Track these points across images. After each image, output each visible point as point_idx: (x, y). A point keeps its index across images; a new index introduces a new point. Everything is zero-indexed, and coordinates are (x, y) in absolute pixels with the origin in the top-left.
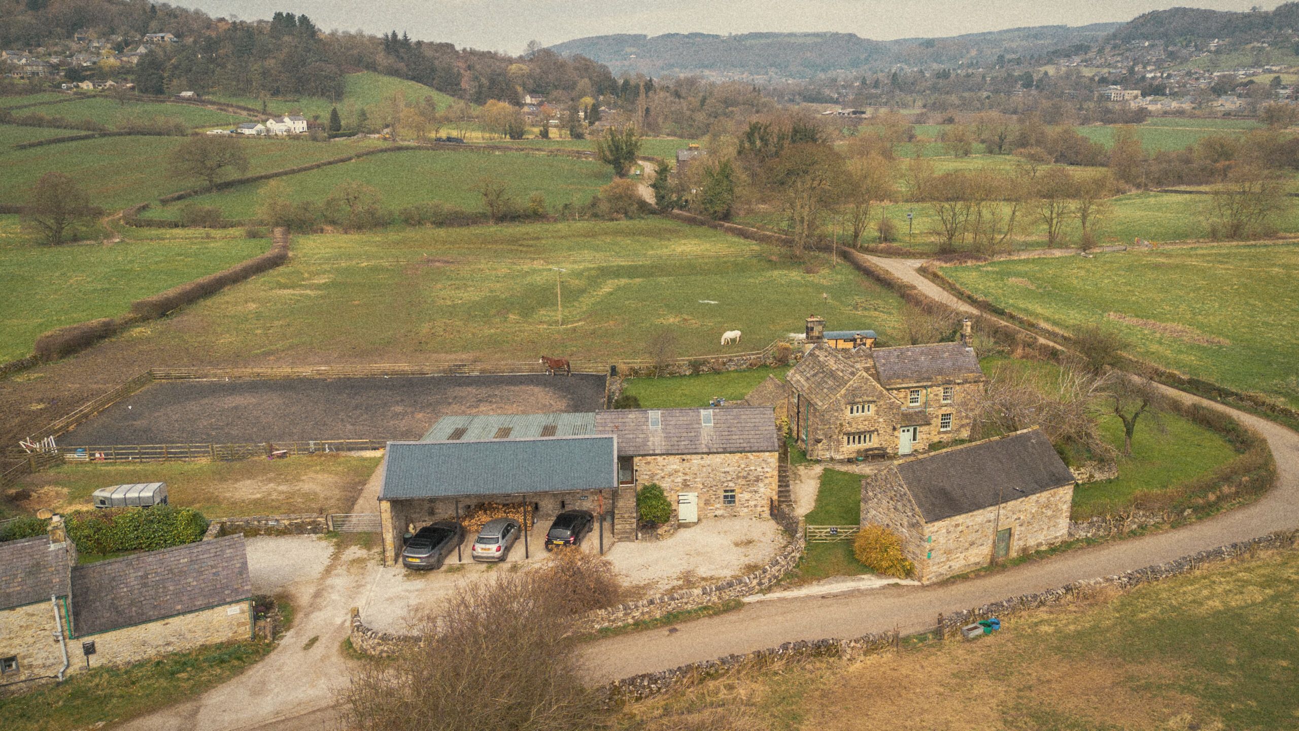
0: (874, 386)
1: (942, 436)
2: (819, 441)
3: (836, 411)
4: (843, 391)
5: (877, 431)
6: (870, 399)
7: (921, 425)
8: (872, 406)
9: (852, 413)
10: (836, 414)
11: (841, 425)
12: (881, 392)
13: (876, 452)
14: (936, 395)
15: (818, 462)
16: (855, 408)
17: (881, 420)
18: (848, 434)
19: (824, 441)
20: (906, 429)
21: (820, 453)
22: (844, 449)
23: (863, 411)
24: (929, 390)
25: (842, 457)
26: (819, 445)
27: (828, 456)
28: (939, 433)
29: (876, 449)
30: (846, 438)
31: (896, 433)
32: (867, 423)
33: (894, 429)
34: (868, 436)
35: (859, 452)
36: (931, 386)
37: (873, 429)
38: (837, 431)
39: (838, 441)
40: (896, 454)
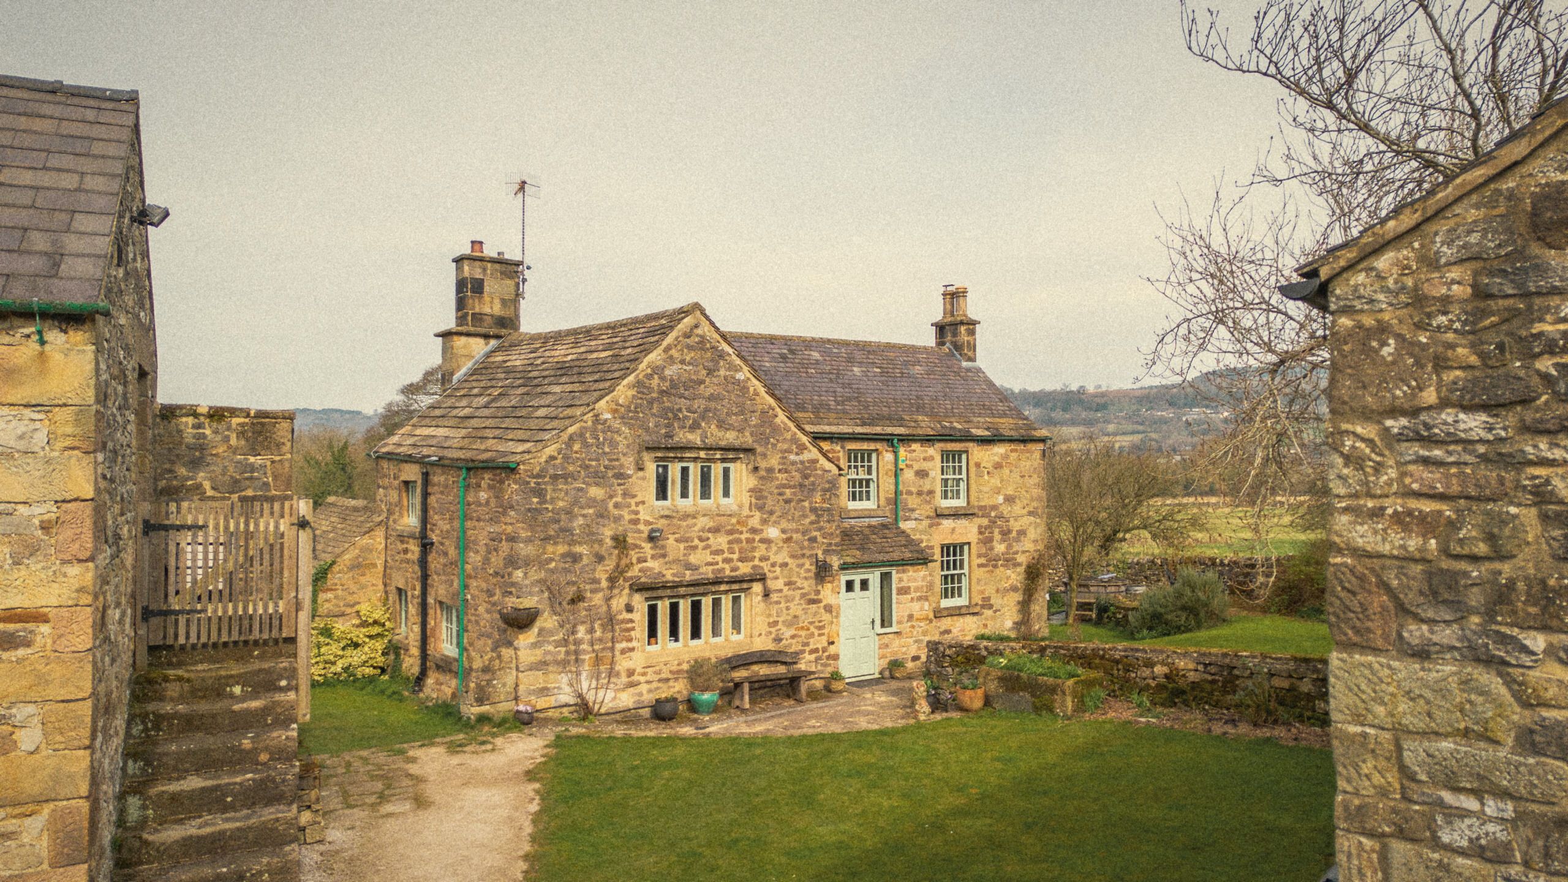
0: (743, 387)
1: (946, 623)
2: (521, 621)
3: (598, 478)
4: (624, 392)
5: (762, 579)
6: (730, 437)
7: (903, 563)
8: (740, 472)
9: (662, 492)
10: (596, 492)
11: (620, 542)
12: (766, 416)
13: (763, 670)
14: (922, 474)
15: (524, 721)
16: (674, 471)
17: (773, 532)
18: (649, 589)
19: (547, 621)
20: (857, 578)
21: (530, 681)
22: (636, 660)
23: (705, 494)
24: (902, 452)
25: (627, 700)
26: (525, 640)
27: (566, 696)
28: (939, 614)
29: (762, 658)
30: (640, 604)
31: (827, 593)
32: (721, 541)
33: (822, 572)
34: (726, 602)
35: (697, 673)
36: (905, 440)
37: (745, 569)
38: (602, 574)
39: (610, 621)
40: (836, 676)
